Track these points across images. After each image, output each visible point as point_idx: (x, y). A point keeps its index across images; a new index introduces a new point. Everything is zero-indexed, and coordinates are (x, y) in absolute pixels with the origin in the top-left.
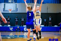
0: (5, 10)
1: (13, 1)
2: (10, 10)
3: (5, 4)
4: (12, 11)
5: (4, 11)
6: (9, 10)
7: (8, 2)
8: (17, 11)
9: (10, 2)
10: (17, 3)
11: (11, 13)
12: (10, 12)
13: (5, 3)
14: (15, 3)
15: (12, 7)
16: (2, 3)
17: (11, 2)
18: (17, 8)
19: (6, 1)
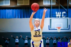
0: (51, 28)
1: (63, 15)
2: (59, 28)
3: (51, 20)
4: (61, 29)
5: (49, 29)
6: (57, 29)
7: (56, 17)
8: (69, 29)
9: (58, 17)
10: (68, 18)
11: (61, 33)
12: (59, 31)
13: (51, 17)
14: (66, 17)
15: (62, 24)
16: (47, 18)
17: (60, 16)
18: (69, 25)
19: (52, 15)
